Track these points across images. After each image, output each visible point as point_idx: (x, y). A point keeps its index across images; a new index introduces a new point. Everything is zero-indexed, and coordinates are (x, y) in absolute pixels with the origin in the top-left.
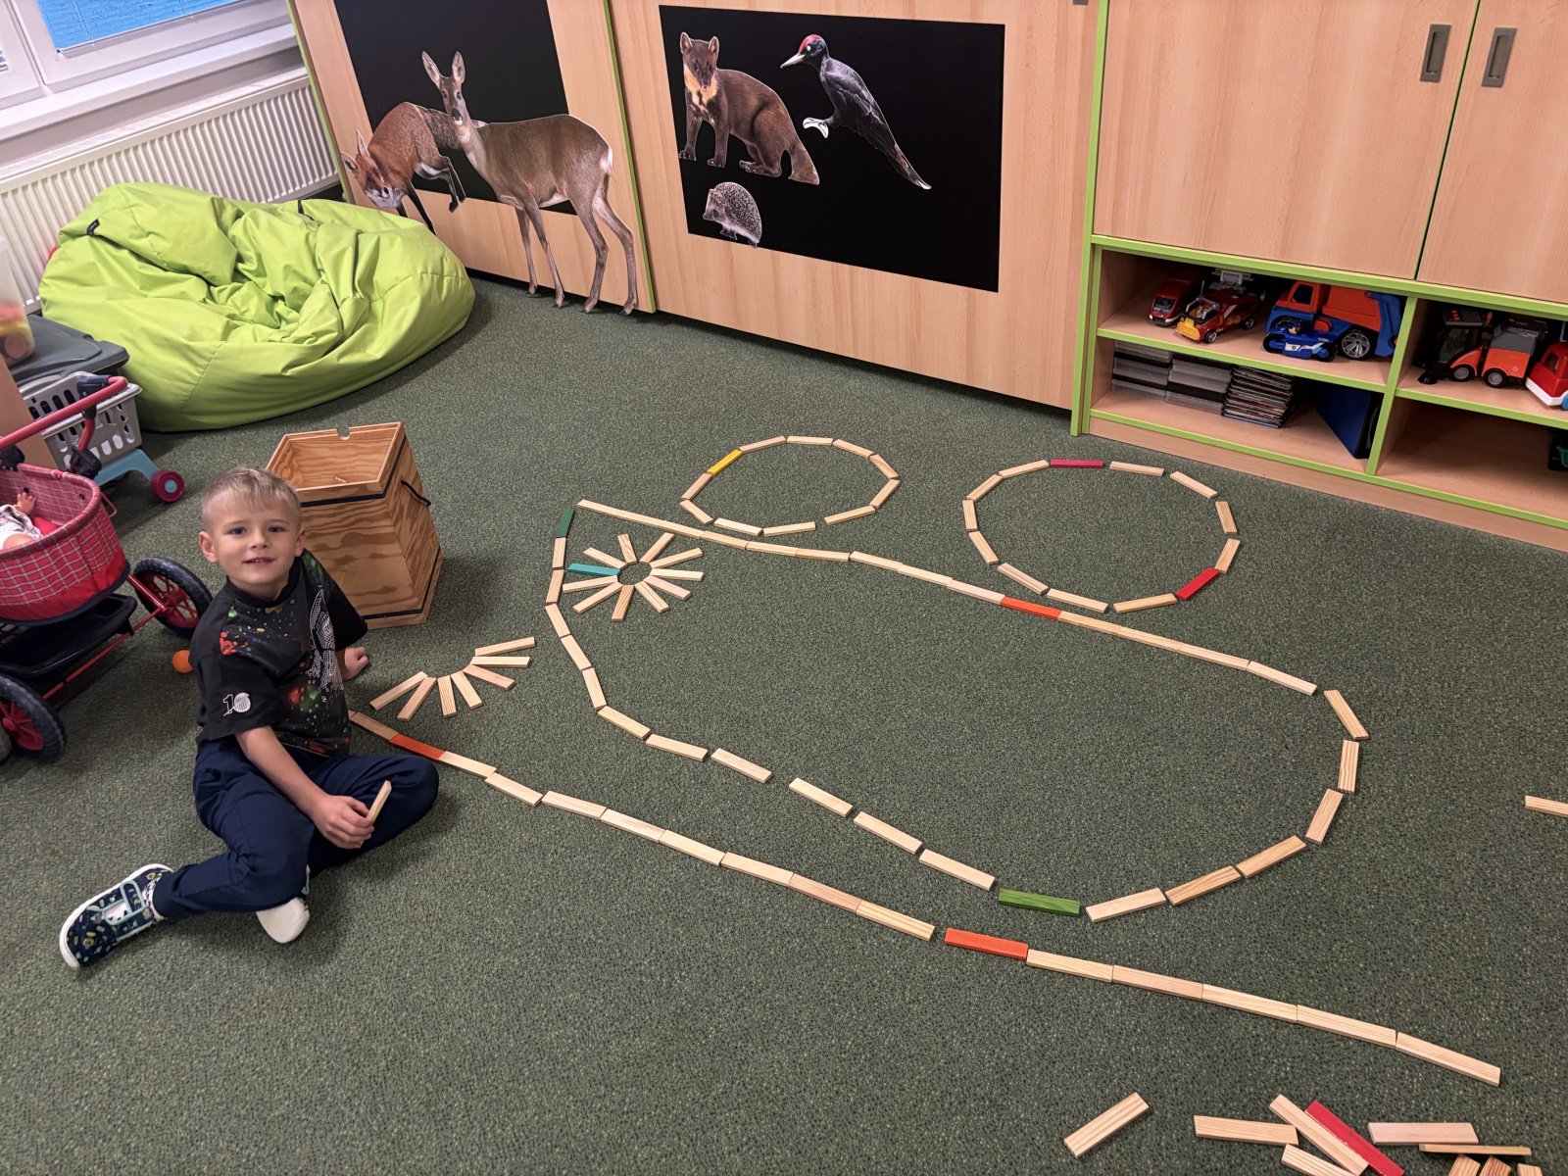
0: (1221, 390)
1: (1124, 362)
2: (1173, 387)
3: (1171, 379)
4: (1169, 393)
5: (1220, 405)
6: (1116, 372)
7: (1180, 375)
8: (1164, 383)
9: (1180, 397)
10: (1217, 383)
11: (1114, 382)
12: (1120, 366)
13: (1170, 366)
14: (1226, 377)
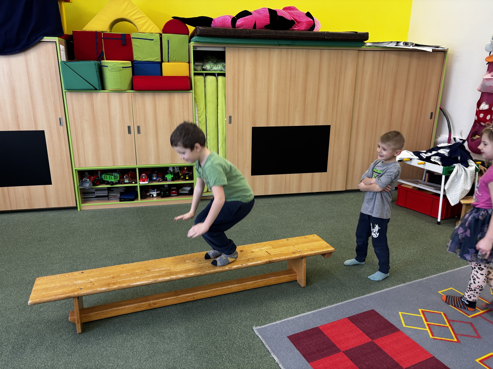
0: (107, 194)
1: (85, 194)
2: (97, 197)
3: (96, 195)
4: (96, 198)
5: (108, 198)
6: (83, 197)
7: (98, 194)
8: (95, 196)
9: (99, 198)
10: (105, 193)
11: (83, 199)
13: (94, 193)
14: (107, 192)
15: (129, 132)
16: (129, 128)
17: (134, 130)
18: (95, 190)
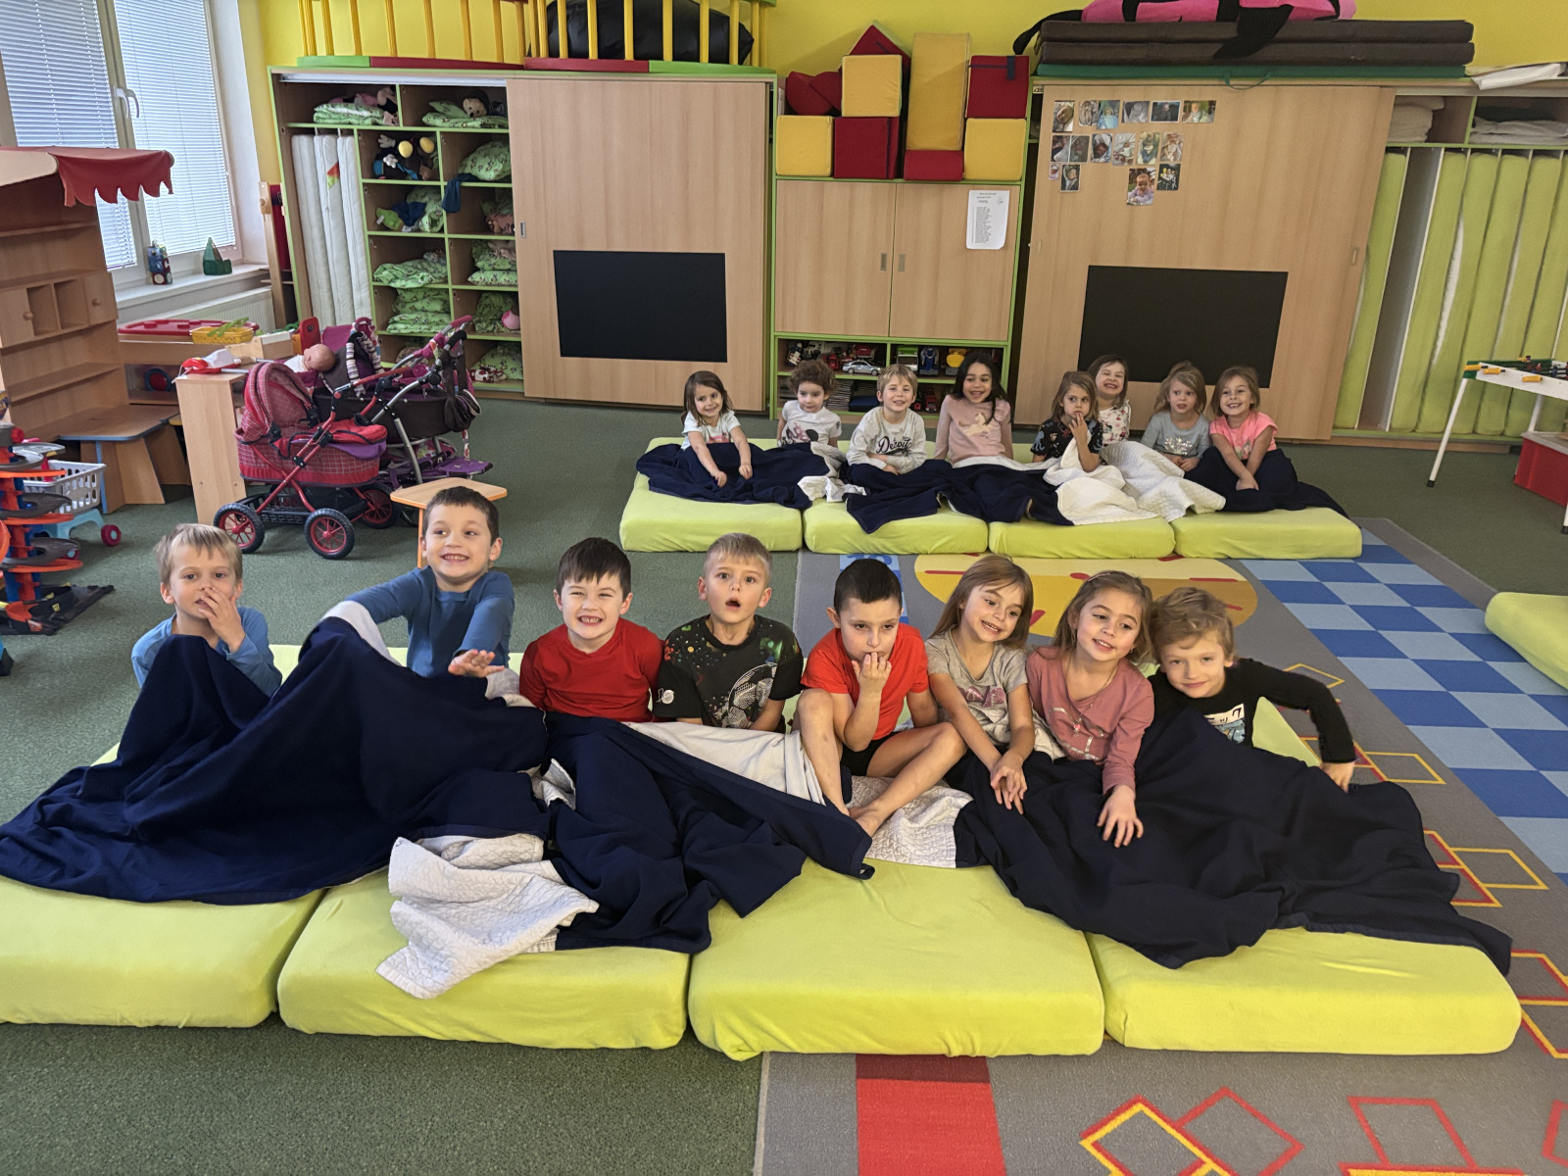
15: (883, 266)
16: (884, 256)
17: (893, 262)
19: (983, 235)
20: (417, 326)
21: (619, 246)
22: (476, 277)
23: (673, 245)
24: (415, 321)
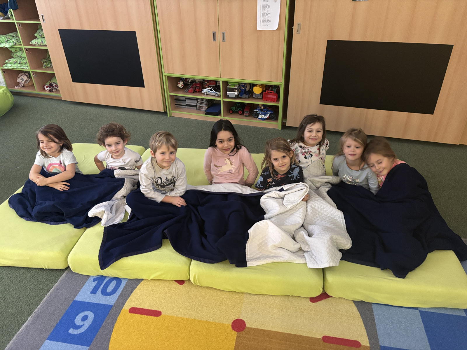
0: (196, 104)
1: (177, 101)
2: (187, 105)
3: (186, 103)
4: (186, 107)
5: (196, 108)
7: (188, 102)
8: (185, 104)
9: (189, 107)
10: (194, 103)
11: (176, 105)
12: (176, 102)
13: (185, 101)
14: (196, 102)
15: (214, 39)
16: (214, 34)
17: (219, 37)
18: (186, 99)
19: (266, 22)
20: (16, 65)
21: (87, 27)
22: (34, 42)
23: (110, 27)
24: (15, 63)
